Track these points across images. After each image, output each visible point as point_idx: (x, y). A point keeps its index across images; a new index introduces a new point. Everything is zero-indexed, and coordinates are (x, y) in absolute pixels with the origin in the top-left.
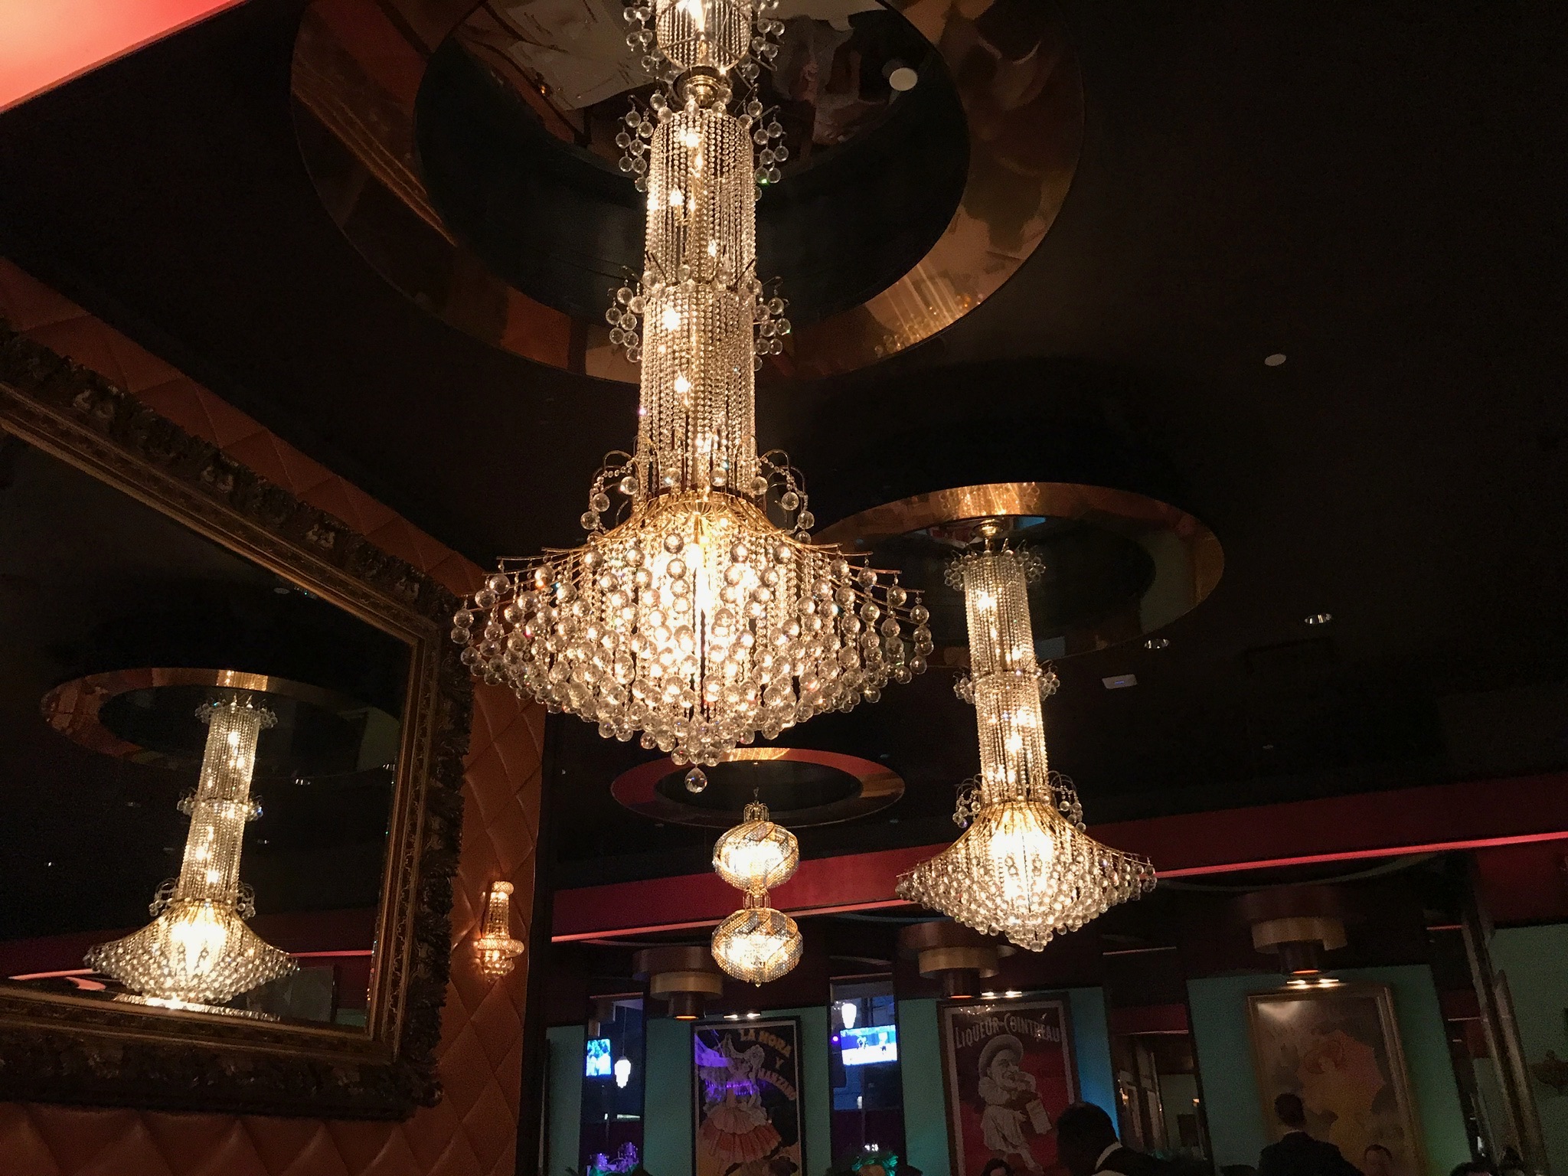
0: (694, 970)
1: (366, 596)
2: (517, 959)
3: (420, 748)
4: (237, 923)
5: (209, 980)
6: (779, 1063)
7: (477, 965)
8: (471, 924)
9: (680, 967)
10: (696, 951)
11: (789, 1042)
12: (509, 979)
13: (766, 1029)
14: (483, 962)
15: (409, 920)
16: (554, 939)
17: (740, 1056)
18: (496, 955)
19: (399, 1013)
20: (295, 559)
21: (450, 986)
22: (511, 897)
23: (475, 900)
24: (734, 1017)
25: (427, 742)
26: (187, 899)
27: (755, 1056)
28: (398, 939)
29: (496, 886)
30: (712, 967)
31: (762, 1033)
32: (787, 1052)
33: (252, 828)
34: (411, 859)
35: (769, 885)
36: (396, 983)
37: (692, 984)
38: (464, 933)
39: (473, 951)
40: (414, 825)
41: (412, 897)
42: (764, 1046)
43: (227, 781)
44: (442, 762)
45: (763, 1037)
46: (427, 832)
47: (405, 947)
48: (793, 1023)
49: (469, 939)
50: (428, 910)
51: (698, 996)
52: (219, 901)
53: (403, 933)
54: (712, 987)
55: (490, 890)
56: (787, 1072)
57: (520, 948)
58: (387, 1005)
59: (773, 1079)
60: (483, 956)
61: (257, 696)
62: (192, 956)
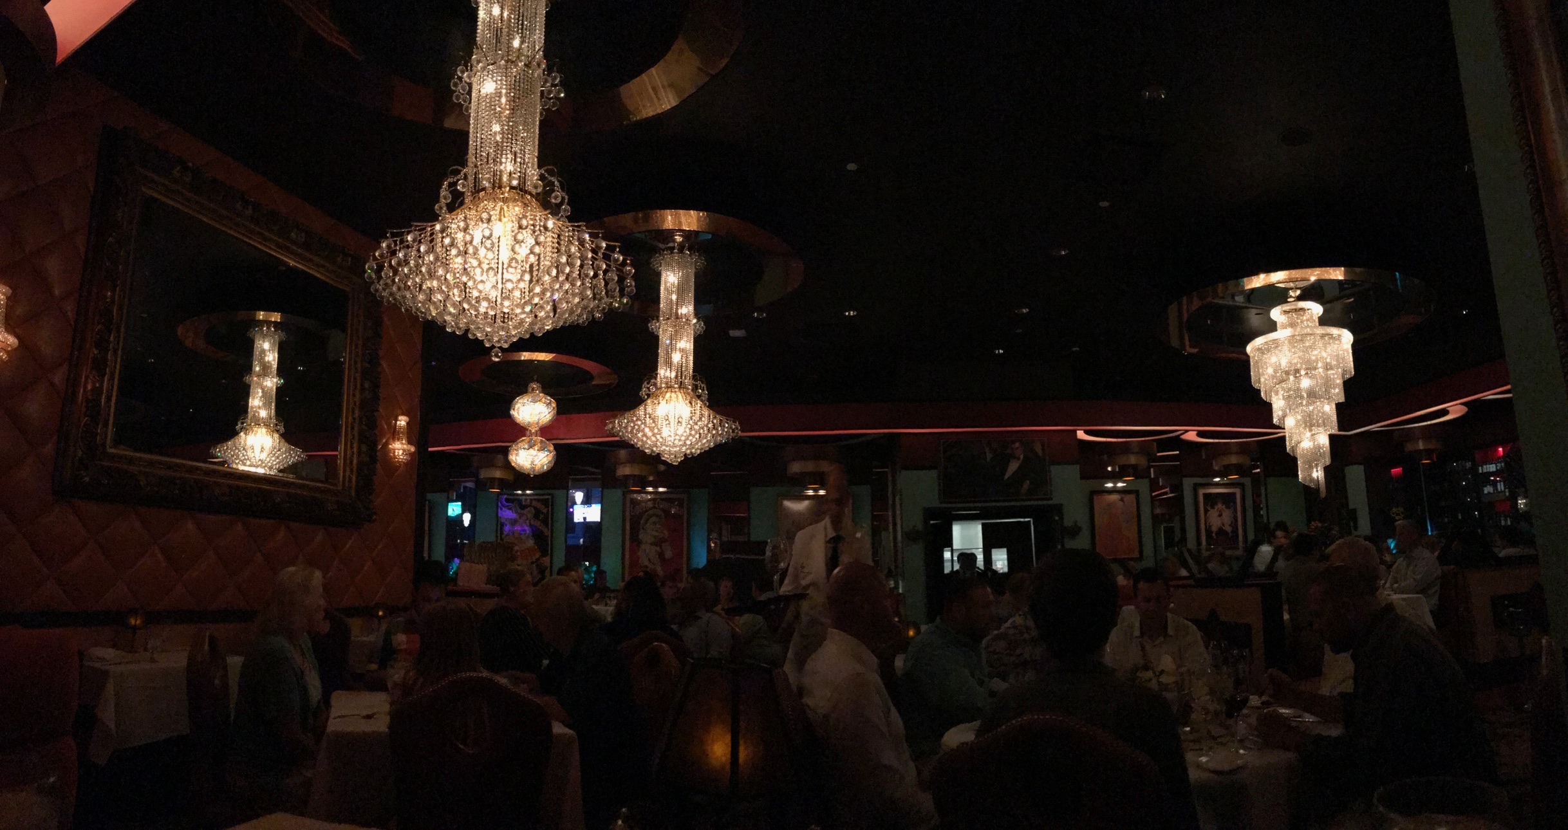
0: (499, 467)
1: (323, 266)
2: (411, 454)
3: (356, 346)
4: (276, 436)
5: (266, 462)
6: (542, 516)
7: (391, 457)
8: (388, 436)
9: (491, 465)
10: (500, 457)
11: (547, 507)
12: (407, 464)
13: (535, 499)
14: (394, 455)
15: (356, 433)
16: (430, 449)
17: (522, 512)
18: (401, 452)
19: (354, 478)
20: (287, 249)
21: (378, 466)
22: (408, 423)
23: (389, 424)
24: (520, 492)
25: (360, 342)
26: (253, 424)
27: (529, 513)
28: (351, 442)
29: (400, 418)
30: (508, 466)
31: (534, 502)
32: (545, 511)
33: (280, 390)
34: (355, 403)
35: (540, 425)
36: (351, 462)
37: (498, 474)
38: (384, 441)
39: (389, 451)
40: (356, 386)
41: (357, 421)
42: (535, 508)
43: (266, 367)
44: (369, 353)
45: (534, 503)
46: (363, 389)
47: (355, 445)
48: (550, 497)
49: (387, 444)
50: (366, 428)
51: (501, 480)
52: (267, 425)
53: (353, 438)
54: (510, 477)
55: (396, 420)
56: (545, 522)
57: (413, 449)
58: (348, 473)
59: (538, 523)
60: (394, 452)
61: (276, 324)
62: (257, 449)
